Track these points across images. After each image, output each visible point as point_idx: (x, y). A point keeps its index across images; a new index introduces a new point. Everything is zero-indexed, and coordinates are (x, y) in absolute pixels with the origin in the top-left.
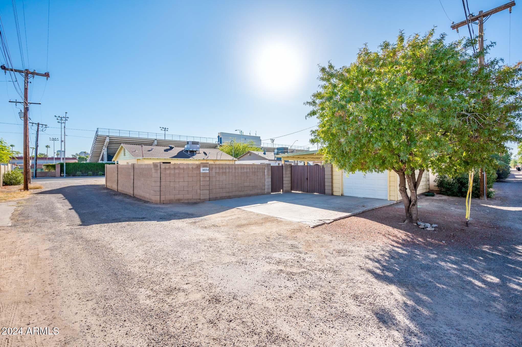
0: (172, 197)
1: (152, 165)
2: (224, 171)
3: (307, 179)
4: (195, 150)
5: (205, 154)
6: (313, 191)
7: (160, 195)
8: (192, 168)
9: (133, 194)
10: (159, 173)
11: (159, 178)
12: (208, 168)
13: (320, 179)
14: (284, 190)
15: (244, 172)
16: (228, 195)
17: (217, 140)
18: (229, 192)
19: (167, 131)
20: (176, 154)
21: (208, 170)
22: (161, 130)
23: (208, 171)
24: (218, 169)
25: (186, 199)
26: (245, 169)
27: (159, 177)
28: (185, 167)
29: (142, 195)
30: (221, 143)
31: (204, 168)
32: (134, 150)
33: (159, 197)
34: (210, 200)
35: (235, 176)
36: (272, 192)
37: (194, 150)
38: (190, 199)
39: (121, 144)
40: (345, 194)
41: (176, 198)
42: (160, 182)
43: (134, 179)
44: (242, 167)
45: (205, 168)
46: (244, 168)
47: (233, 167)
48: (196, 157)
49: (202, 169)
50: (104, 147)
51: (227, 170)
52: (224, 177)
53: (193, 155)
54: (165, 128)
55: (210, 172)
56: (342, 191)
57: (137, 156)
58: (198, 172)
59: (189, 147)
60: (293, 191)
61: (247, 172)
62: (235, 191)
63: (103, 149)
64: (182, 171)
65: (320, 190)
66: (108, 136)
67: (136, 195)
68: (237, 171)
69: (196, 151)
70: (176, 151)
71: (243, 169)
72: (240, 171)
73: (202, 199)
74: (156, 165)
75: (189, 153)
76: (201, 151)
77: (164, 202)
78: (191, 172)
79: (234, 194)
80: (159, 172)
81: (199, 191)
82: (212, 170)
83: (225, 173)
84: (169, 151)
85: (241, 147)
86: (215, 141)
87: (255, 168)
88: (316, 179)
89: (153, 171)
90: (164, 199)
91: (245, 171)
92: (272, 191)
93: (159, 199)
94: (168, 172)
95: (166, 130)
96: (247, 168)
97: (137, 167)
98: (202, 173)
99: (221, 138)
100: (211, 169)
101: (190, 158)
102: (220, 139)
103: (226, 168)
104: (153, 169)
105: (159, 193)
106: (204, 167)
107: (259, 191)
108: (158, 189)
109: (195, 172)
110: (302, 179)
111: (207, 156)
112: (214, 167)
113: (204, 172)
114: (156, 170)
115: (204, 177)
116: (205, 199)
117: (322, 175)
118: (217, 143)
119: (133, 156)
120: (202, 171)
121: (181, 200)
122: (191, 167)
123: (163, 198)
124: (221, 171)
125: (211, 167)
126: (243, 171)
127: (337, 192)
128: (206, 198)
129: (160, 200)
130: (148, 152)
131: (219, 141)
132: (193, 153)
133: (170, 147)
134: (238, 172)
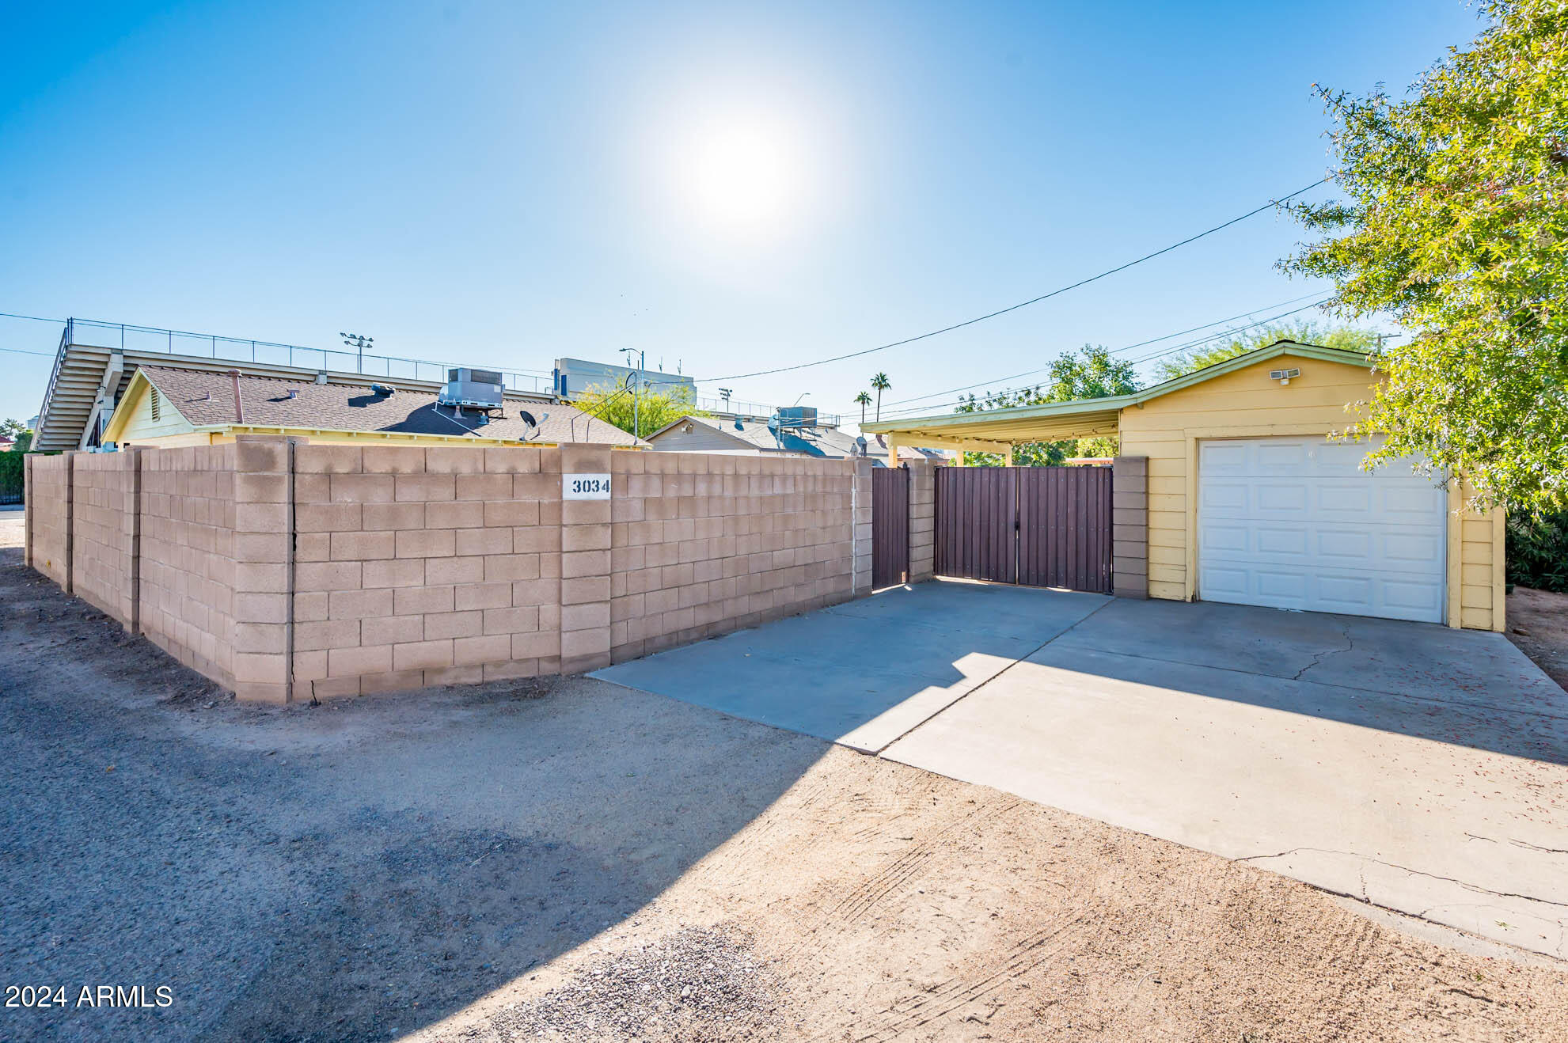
0: (375, 658)
1: (234, 452)
2: (687, 491)
3: (1017, 527)
4: (485, 405)
5: (529, 419)
6: (1047, 580)
7: (291, 652)
8: (512, 474)
9: (136, 624)
10: (286, 510)
11: (286, 541)
12: (604, 478)
13: (1082, 529)
14: (913, 573)
15: (773, 497)
16: (702, 618)
17: (552, 384)
18: (707, 604)
19: (369, 346)
20: (402, 419)
21: (606, 487)
22: (347, 343)
23: (604, 495)
24: (656, 483)
25: (470, 667)
26: (777, 481)
27: (286, 528)
28: (466, 469)
29: (180, 636)
30: (564, 393)
31: (582, 477)
32: (199, 394)
33: (282, 661)
34: (615, 658)
35: (736, 519)
36: (875, 586)
37: (480, 404)
38: (499, 664)
39: (137, 366)
40: (1205, 595)
41: (401, 663)
42: (293, 562)
43: (137, 537)
44: (766, 471)
45: (591, 477)
46: (772, 476)
47: (729, 471)
48: (490, 432)
49: (569, 480)
50: (102, 392)
51: (702, 489)
52: (687, 522)
53: (478, 424)
54: (362, 338)
55: (618, 496)
56: (1196, 582)
57: (212, 418)
58: (546, 501)
59: (459, 393)
60: (938, 577)
61: (784, 496)
62: (736, 598)
63: (98, 399)
64: (445, 493)
65: (1082, 577)
66: (120, 351)
67: (149, 629)
68: (744, 492)
69: (486, 410)
70: (401, 407)
71: (767, 481)
72: (755, 492)
73: (572, 660)
74: (258, 450)
75: (458, 415)
76: (512, 410)
77: (321, 694)
78: (501, 501)
79: (732, 609)
80: (283, 495)
81: (549, 610)
82: (627, 489)
83: (692, 500)
84: (370, 407)
85: (646, 405)
86: (546, 385)
87: (815, 476)
88: (1062, 528)
89: (242, 491)
90: (319, 675)
91: (778, 489)
92: (876, 584)
93: (282, 678)
94: (347, 497)
95: (365, 343)
96: (784, 478)
97: (154, 467)
98: (573, 502)
99: (564, 377)
100: (620, 482)
101: (468, 436)
102: (561, 382)
103: (694, 476)
104: (238, 479)
105: (278, 639)
106: (582, 466)
107: (831, 587)
108: (278, 607)
109: (528, 498)
110: (993, 524)
111: (535, 430)
112: (637, 466)
113: (583, 496)
114: (263, 485)
115: (581, 527)
116: (586, 658)
117: (1092, 511)
118: (549, 392)
119: (187, 416)
120: (569, 494)
121: (441, 671)
122: (502, 468)
123: (310, 667)
124: (672, 492)
125: (621, 469)
126: (769, 492)
127: (1167, 581)
128: (591, 648)
129: (291, 685)
130: (268, 404)
131: (556, 388)
132: (475, 416)
133: (375, 388)
134: (747, 497)
